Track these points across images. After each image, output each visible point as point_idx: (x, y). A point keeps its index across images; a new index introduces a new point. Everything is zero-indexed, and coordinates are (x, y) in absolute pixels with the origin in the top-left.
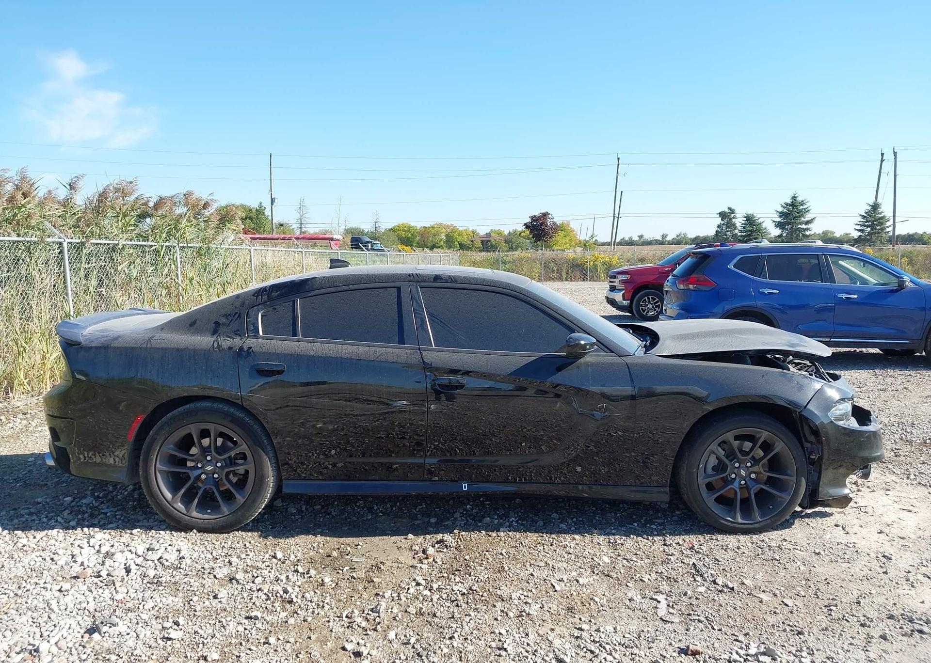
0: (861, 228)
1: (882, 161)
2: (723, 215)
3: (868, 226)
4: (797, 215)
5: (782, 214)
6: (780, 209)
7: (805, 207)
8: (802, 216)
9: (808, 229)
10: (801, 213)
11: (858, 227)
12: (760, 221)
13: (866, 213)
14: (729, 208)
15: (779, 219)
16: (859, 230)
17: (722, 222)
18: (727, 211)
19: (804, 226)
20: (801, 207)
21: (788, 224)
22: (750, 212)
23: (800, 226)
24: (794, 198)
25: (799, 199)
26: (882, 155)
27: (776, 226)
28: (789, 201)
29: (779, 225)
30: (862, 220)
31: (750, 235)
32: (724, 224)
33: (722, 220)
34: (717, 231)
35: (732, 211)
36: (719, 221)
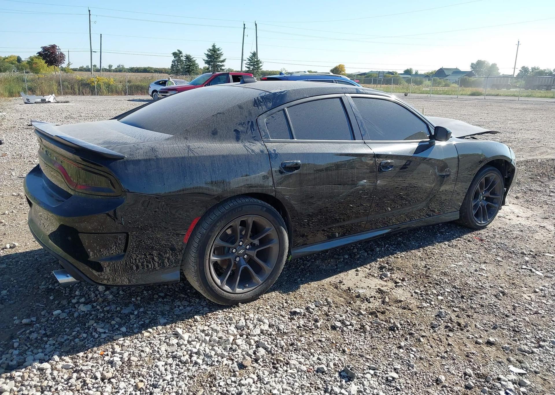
0: (249, 66)
1: (244, 28)
2: (175, 54)
3: (251, 65)
4: (216, 56)
5: (208, 56)
6: (207, 52)
7: (220, 52)
8: (219, 57)
9: (223, 66)
10: (219, 56)
11: (247, 66)
12: (194, 59)
13: (250, 58)
14: (179, 51)
15: (207, 59)
16: (248, 67)
17: (175, 59)
18: (177, 52)
19: (220, 64)
20: (218, 52)
21: (212, 62)
22: (188, 54)
23: (218, 63)
24: (214, 46)
25: (217, 47)
26: (244, 25)
27: (206, 63)
28: (211, 48)
29: (207, 62)
30: (249, 61)
31: (189, 67)
32: (176, 60)
33: (175, 57)
34: (172, 65)
35: (181, 53)
36: (173, 58)
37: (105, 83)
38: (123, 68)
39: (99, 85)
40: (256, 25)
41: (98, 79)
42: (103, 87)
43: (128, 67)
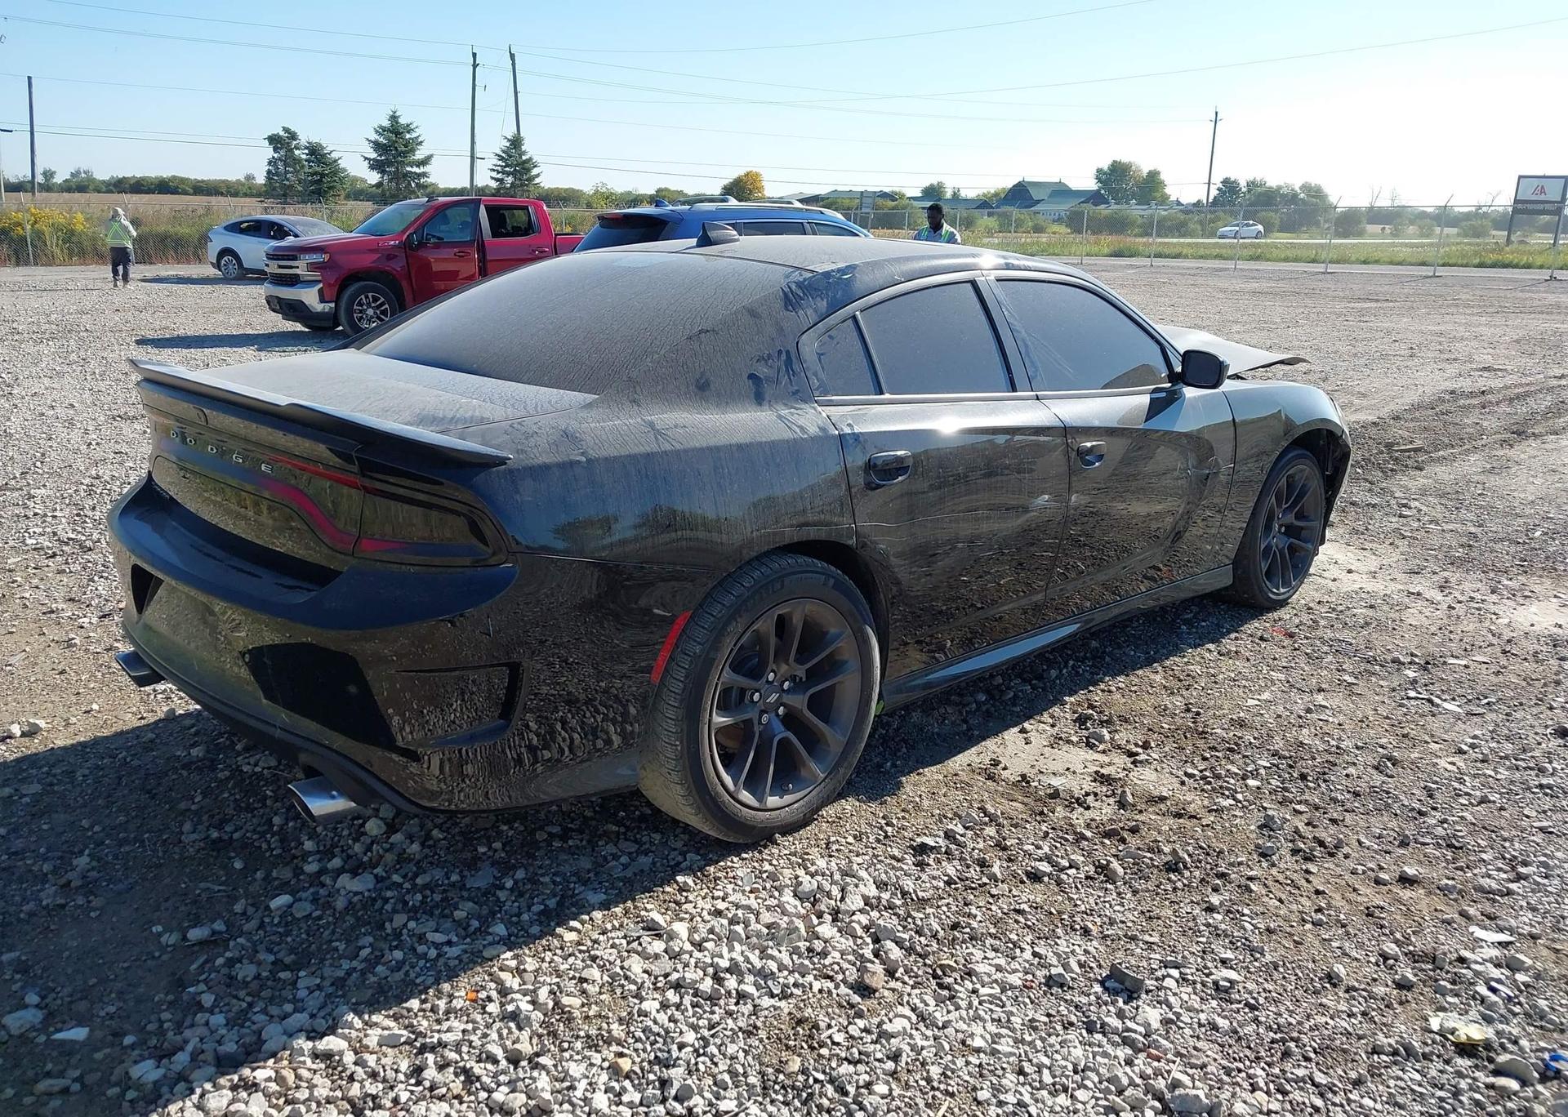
0: (499, 176)
1: (475, 66)
2: (274, 140)
3: (508, 174)
4: (403, 149)
5: (377, 146)
6: (374, 137)
7: (414, 135)
8: (413, 151)
9: (424, 175)
10: (412, 146)
11: (494, 174)
12: (334, 155)
13: (504, 152)
14: (286, 130)
15: (374, 155)
16: (497, 180)
17: (276, 155)
18: (282, 133)
19: (415, 170)
20: (408, 136)
21: (390, 164)
22: (315, 139)
23: (409, 169)
24: (394, 118)
25: (402, 121)
26: (474, 55)
27: (372, 167)
28: (386, 123)
29: (376, 165)
30: (500, 163)
31: (320, 181)
32: (280, 159)
33: (275, 150)
34: (269, 172)
35: (293, 136)
36: (269, 152)
37: (57, 228)
38: (93, 180)
39: (39, 235)
40: (512, 56)
41: (32, 215)
42: (52, 241)
43: (106, 178)
